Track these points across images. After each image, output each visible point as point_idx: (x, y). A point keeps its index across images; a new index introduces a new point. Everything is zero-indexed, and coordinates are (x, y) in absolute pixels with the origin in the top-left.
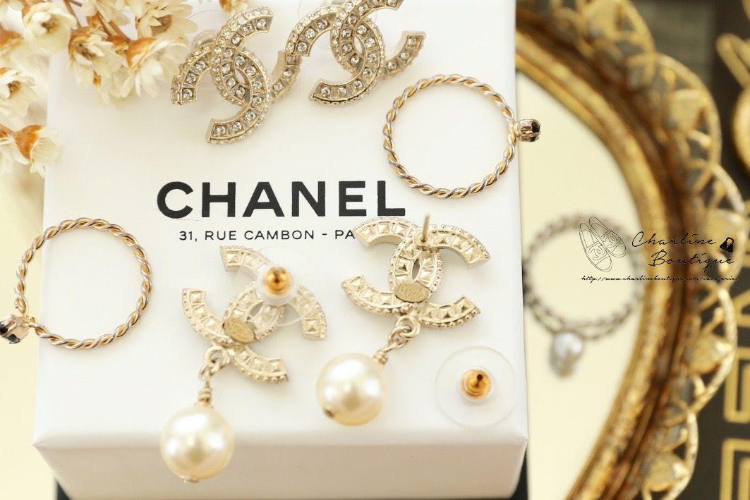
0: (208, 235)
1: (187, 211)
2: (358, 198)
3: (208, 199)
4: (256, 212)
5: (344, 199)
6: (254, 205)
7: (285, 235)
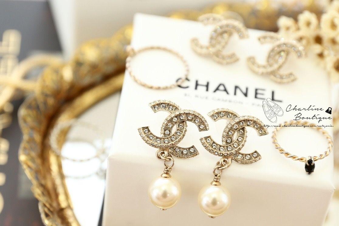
0: (197, 96)
1: (187, 87)
2: (262, 94)
3: (197, 85)
4: (218, 92)
5: (256, 94)
6: (217, 89)
7: (230, 101)
